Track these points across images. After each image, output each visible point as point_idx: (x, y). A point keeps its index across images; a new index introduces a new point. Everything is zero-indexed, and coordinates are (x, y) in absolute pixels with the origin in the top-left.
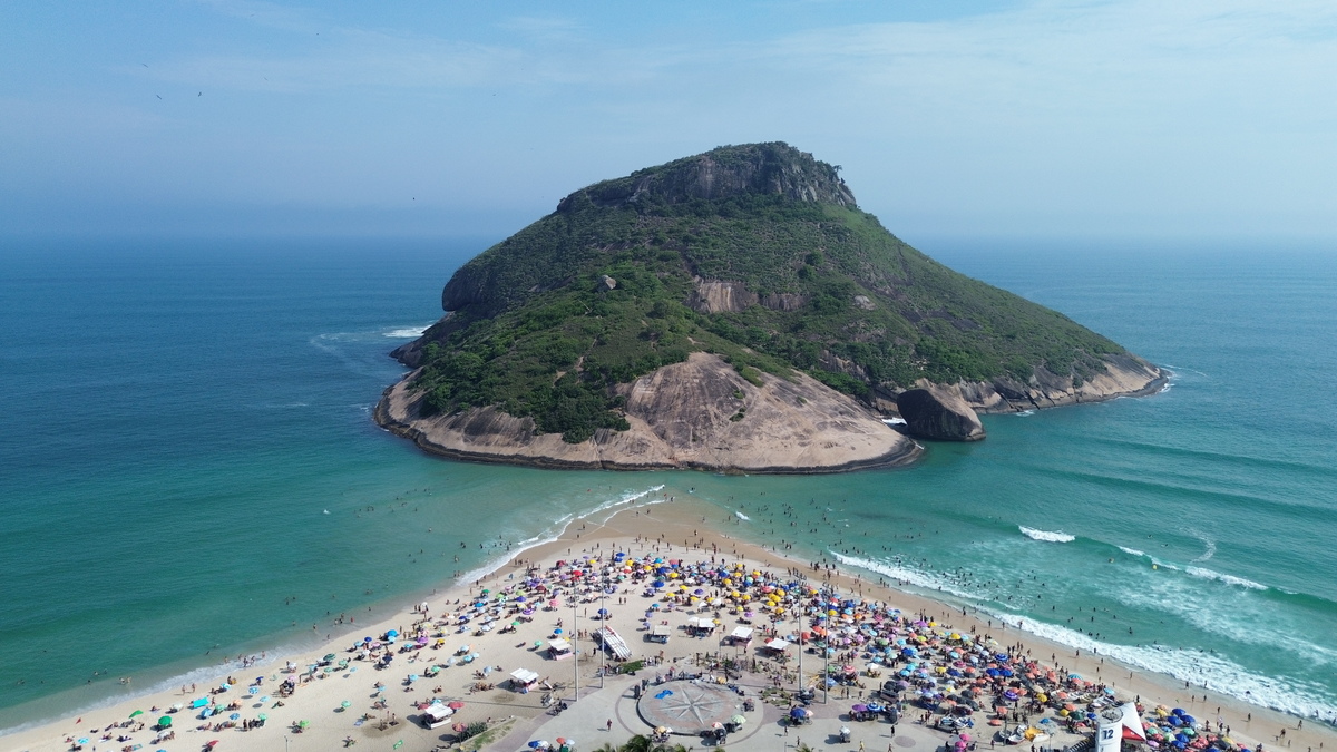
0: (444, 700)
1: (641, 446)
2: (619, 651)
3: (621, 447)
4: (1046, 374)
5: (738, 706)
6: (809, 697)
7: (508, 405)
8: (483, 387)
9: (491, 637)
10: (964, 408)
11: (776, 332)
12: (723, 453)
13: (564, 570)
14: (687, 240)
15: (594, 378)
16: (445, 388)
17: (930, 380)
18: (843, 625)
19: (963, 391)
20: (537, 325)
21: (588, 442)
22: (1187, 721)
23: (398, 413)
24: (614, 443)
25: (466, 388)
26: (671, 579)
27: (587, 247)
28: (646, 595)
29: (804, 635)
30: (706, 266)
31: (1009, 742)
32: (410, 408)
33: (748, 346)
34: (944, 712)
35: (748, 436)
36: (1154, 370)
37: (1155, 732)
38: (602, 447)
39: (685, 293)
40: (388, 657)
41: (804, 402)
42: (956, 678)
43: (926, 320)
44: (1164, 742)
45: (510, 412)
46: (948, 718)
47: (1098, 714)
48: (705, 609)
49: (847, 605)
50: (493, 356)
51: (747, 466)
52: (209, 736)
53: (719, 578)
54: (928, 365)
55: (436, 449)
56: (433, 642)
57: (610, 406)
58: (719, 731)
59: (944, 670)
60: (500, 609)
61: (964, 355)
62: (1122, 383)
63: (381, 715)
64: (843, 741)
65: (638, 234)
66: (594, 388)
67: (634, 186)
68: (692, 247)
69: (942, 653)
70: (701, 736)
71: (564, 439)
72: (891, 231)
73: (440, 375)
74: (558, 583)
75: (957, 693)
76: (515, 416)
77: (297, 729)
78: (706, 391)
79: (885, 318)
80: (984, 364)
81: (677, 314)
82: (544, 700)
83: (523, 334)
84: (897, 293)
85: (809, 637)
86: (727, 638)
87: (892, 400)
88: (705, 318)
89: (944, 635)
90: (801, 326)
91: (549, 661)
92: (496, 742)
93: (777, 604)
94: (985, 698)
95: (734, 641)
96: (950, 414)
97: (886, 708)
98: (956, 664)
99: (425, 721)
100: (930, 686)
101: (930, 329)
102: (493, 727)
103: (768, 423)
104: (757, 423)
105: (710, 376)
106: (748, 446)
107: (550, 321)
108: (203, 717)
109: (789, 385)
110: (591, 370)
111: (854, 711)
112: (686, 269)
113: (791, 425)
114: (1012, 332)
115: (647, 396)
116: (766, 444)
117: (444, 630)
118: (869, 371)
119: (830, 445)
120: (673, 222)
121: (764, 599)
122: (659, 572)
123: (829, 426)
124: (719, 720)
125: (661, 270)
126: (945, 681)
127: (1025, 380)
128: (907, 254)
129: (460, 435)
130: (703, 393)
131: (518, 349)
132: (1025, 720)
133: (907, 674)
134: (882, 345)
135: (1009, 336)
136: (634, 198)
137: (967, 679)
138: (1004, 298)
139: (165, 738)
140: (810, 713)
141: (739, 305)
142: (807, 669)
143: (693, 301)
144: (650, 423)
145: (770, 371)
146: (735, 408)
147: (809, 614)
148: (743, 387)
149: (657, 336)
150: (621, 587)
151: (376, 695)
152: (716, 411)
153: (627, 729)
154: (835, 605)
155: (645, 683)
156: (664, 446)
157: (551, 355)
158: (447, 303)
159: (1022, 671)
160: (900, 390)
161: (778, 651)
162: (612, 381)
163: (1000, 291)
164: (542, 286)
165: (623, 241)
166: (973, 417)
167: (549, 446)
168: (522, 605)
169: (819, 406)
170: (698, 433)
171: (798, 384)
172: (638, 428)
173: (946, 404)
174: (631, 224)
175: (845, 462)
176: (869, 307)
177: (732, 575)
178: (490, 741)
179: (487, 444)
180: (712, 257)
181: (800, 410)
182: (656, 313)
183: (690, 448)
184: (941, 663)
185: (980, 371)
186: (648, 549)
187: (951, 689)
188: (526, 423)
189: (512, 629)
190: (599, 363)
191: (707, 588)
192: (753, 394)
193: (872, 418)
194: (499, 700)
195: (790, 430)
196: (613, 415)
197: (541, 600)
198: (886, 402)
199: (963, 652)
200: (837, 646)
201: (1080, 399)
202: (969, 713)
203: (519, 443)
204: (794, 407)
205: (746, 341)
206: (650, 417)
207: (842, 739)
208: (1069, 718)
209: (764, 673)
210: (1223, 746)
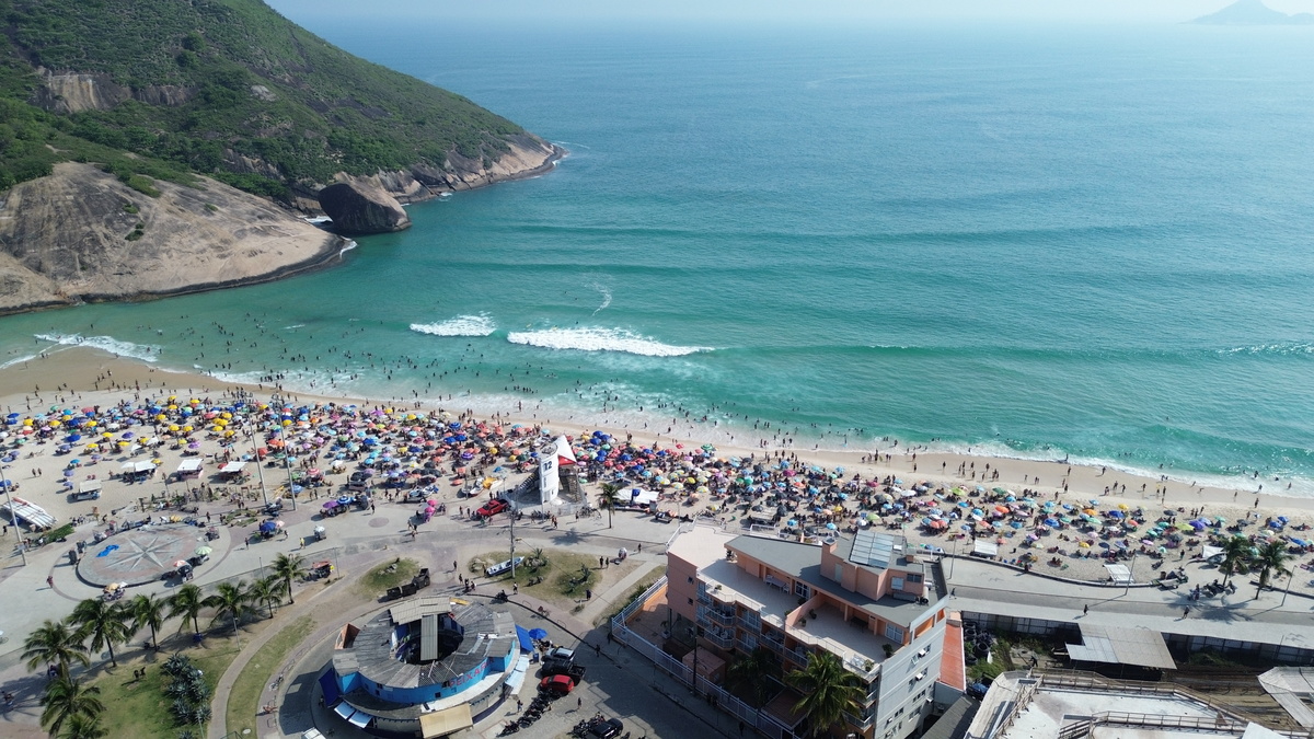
1: (11, 285)
2: (39, 521)
4: (458, 158)
5: (200, 539)
6: (277, 509)
10: (386, 199)
11: (163, 132)
12: (125, 279)
17: (349, 173)
18: (300, 432)
19: (383, 182)
22: (604, 439)
26: (88, 429)
29: (260, 452)
30: (50, 54)
31: (470, 496)
33: (131, 150)
34: (411, 486)
35: (154, 255)
36: (549, 147)
37: (583, 454)
39: (29, 89)
41: (215, 209)
42: (418, 454)
43: (334, 110)
44: (589, 460)
46: (416, 490)
47: (539, 452)
48: (140, 451)
49: (301, 412)
51: (159, 289)
53: (151, 415)
54: (344, 158)
58: (183, 568)
59: (406, 449)
61: (378, 145)
62: (525, 161)
64: (320, 539)
68: (23, 28)
69: (402, 434)
70: (163, 579)
75: (421, 466)
78: (87, 209)
79: (290, 110)
80: (400, 153)
81: (22, 116)
84: (297, 82)
85: (266, 452)
86: (173, 475)
87: (313, 198)
88: (64, 119)
89: (401, 418)
90: (193, 123)
93: (224, 428)
94: (445, 463)
95: (181, 476)
96: (375, 206)
97: (356, 497)
98: (416, 441)
100: (395, 466)
101: (340, 119)
103: (176, 237)
104: (162, 240)
105: (88, 191)
106: (156, 267)
109: (192, 192)
111: (324, 510)
112: (22, 58)
113: (204, 236)
114: (421, 118)
116: (178, 262)
118: (283, 169)
119: (253, 253)
121: (208, 426)
122: (71, 425)
123: (249, 234)
124: (182, 558)
126: (408, 459)
127: (441, 165)
128: (301, 38)
130: (82, 211)
132: (481, 473)
133: (371, 461)
134: (292, 140)
135: (419, 123)
137: (426, 452)
138: (408, 83)
140: (280, 523)
141: (108, 101)
142: (269, 483)
143: (42, 99)
144: (16, 255)
145: (165, 178)
146: (130, 225)
147: (263, 430)
148: (136, 200)
150: (22, 452)
152: (105, 231)
153: (70, 598)
154: (289, 414)
155: (81, 546)
156: (44, 281)
159: (474, 433)
160: (320, 187)
161: (236, 473)
163: (404, 76)
166: (398, 207)
169: (233, 212)
170: (87, 260)
171: (203, 190)
173: (369, 196)
175: (274, 269)
176: (270, 97)
177: (166, 409)
180: (56, 41)
181: (211, 218)
183: (79, 278)
184: (402, 444)
185: (397, 160)
186: (50, 400)
187: (414, 465)
191: (137, 430)
192: (149, 206)
193: (295, 219)
195: (204, 243)
198: (307, 201)
199: (420, 429)
200: (298, 453)
201: (492, 180)
202: (433, 481)
204: (204, 216)
205: (126, 144)
206: (16, 248)
207: (317, 538)
208: (517, 461)
209: (223, 499)
210: (630, 451)
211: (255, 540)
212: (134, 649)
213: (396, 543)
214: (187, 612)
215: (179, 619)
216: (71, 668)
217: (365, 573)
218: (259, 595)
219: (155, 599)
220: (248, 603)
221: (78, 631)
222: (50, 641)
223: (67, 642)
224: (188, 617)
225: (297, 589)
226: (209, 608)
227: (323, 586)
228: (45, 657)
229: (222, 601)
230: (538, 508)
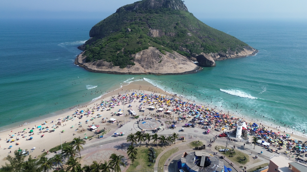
0: (95, 125)
1: (138, 69)
2: (134, 114)
3: (133, 69)
4: (230, 51)
5: (160, 125)
6: (176, 123)
7: (106, 60)
8: (100, 55)
9: (105, 111)
10: (211, 59)
11: (169, 42)
12: (157, 70)
13: (121, 97)
14: (148, 19)
15: (126, 53)
16: (91, 56)
17: (204, 53)
18: (183, 107)
19: (211, 55)
20: (112, 40)
21: (125, 68)
22: (256, 125)
23: (80, 62)
24: (131, 68)
25: (96, 56)
26: (145, 98)
27: (124, 21)
28: (140, 102)
29: (174, 110)
30: (152, 26)
31: (218, 131)
32: (83, 60)
33: (162, 45)
34: (205, 125)
35: (162, 66)
36: (254, 50)
37: (249, 128)
38: (129, 69)
39: (147, 32)
40: (82, 116)
41: (175, 58)
42: (207, 118)
43: (203, 39)
44: (251, 130)
45: (107, 61)
46: (206, 126)
47: (237, 124)
48: (153, 104)
49: (184, 103)
50: (102, 48)
51: (162, 73)
52: (42, 134)
53: (156, 97)
54: (204, 49)
55: (90, 70)
56: (92, 113)
57: (130, 60)
58: (156, 130)
59: (205, 116)
60: (107, 105)
61: (212, 47)
62: (247, 53)
63: (81, 129)
65: (136, 18)
66: (127, 55)
67: (135, 6)
68: (149, 21)
69: (204, 113)
70: (152, 131)
71: (120, 67)
72: (196, 17)
73: (90, 52)
74: (120, 100)
75: (208, 121)
76: (108, 62)
77: (62, 132)
78: (153, 56)
79: (194, 38)
80: (216, 49)
81: (146, 38)
82: (117, 125)
83: (109, 43)
84: (197, 32)
85: (176, 110)
86: (158, 111)
87: (195, 57)
88: (152, 38)
89: (205, 109)
90: (175, 40)
91: (118, 116)
92: (107, 134)
93: (169, 103)
94: (213, 122)
95: (159, 111)
96: (208, 60)
98: (207, 115)
99: (91, 130)
100: (202, 119)
101: (204, 41)
102: (106, 130)
103: (167, 63)
104: (164, 63)
105: (154, 52)
106: (162, 69)
107: (115, 39)
108: (40, 130)
109: (172, 54)
110: (125, 51)
111: (185, 125)
112: (148, 27)
113: (172, 64)
114: (223, 41)
115: (139, 57)
116: (166, 68)
117: (94, 110)
118: (190, 51)
119: (181, 68)
120: (144, 15)
121: (166, 102)
122: (142, 97)
123: (181, 64)
124: (156, 128)
125: (142, 27)
126: (205, 119)
127: (225, 52)
128: (199, 23)
129: (95, 66)
130: (152, 57)
131: (108, 46)
132: (222, 126)
133: (197, 117)
134: (193, 45)
135: (222, 42)
136: (135, 9)
137: (210, 118)
138: (221, 33)
139: (32, 135)
140: (176, 126)
141: (160, 35)
142: (175, 116)
143: (149, 34)
145: (167, 51)
146: (159, 60)
147: (176, 105)
148: (161, 55)
149: (141, 43)
150: (134, 100)
151: (79, 124)
152: (155, 61)
153: (136, 130)
154: (181, 103)
155: (140, 120)
156: (143, 69)
157: (116, 47)
158: (90, 35)
160: (197, 55)
161: (169, 113)
162: (131, 54)
163: (221, 32)
164: (113, 31)
165: (132, 20)
166: (213, 61)
167: (116, 69)
168: (112, 105)
169: (179, 59)
170: (151, 66)
171: (174, 54)
172: (137, 65)
173: (207, 58)
174: (134, 15)
175: (184, 72)
176: (190, 36)
177: (159, 97)
178: (106, 133)
179: (102, 69)
180: (154, 23)
181: (174, 60)
182: (141, 37)
183: (149, 69)
184: (204, 115)
185: (215, 50)
186: (140, 92)
187: (206, 120)
188: (111, 64)
189: (110, 109)
190: (127, 50)
191: (153, 100)
192: (163, 57)
193: (191, 62)
194: (107, 125)
195: (172, 65)
196: (131, 62)
197: (116, 103)
198: (194, 58)
199: (209, 112)
200: (182, 112)
201: (238, 57)
202: (210, 125)
203: (109, 68)
204: (173, 59)
205: (162, 44)
206: (140, 62)
207: (182, 131)
208: (231, 126)
209: (166, 118)
210: (263, 130)
211: (170, 128)
212: (145, 143)
213: (199, 137)
214: (155, 139)
215: (153, 140)
216: (133, 144)
217: (191, 142)
218: (169, 140)
219: (150, 135)
220: (166, 141)
221: (136, 137)
222: (131, 137)
223: (134, 138)
224: (155, 140)
225: (176, 141)
226: (159, 140)
227: (182, 142)
228: (130, 140)
229: (162, 139)
230: (235, 138)
